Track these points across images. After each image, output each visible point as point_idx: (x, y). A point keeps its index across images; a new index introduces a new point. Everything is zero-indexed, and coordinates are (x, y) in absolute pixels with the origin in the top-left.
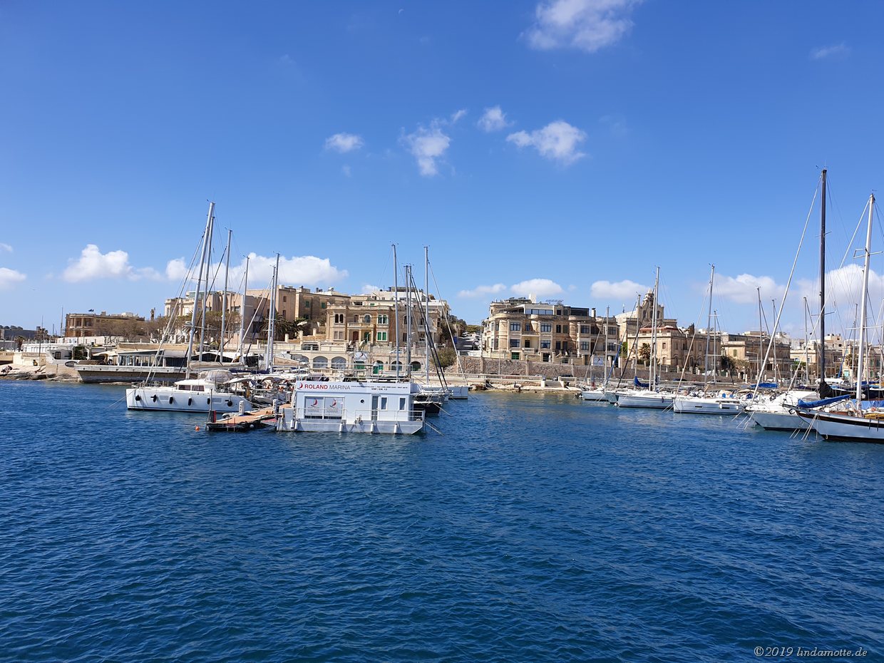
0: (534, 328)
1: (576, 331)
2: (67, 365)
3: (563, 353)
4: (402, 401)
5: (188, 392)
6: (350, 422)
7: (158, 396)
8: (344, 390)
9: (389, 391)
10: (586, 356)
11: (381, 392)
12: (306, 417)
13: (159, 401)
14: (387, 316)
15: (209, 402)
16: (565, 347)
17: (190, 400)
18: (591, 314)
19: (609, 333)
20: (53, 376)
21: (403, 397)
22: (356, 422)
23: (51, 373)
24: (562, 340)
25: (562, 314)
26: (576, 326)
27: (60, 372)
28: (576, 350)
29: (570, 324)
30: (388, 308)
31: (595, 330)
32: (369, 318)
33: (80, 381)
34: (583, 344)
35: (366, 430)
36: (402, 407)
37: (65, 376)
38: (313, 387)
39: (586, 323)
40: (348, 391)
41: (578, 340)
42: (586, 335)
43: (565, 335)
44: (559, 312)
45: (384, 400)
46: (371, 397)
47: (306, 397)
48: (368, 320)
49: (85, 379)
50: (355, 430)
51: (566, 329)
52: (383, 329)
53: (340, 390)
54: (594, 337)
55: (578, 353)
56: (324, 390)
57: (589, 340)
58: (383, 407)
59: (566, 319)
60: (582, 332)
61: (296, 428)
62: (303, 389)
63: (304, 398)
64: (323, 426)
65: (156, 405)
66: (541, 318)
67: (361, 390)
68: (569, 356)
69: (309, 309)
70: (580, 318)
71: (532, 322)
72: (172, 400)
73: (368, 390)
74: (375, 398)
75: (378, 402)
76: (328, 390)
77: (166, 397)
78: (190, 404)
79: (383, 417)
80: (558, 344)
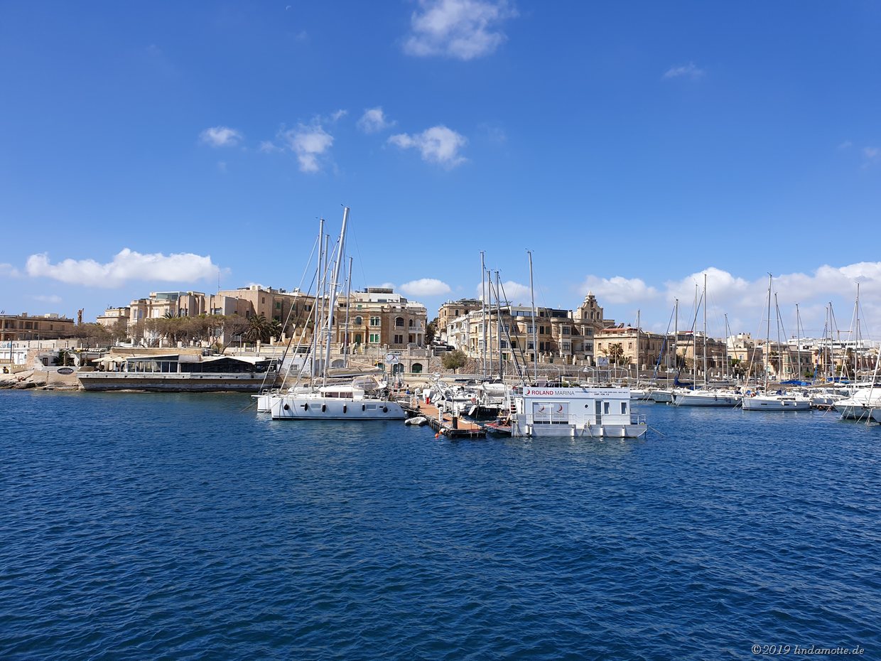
0: (521, 330)
1: (559, 332)
2: (60, 372)
3: (548, 354)
4: (624, 405)
5: (337, 399)
6: (580, 426)
7: (309, 404)
8: (570, 396)
9: (611, 396)
10: (568, 356)
11: (603, 397)
12: (535, 422)
13: (310, 411)
14: (380, 318)
15: (364, 409)
16: (548, 347)
17: (345, 408)
18: (569, 316)
19: (587, 334)
20: (41, 384)
21: (624, 401)
22: (585, 426)
23: (40, 381)
24: (545, 341)
25: (545, 316)
26: (558, 327)
27: (51, 380)
28: (558, 350)
29: (553, 325)
30: (380, 310)
31: (575, 332)
32: (361, 320)
33: (82, 389)
34: (565, 345)
35: (595, 434)
36: (623, 412)
37: (57, 384)
38: (540, 393)
39: (567, 324)
40: (572, 396)
41: (560, 341)
42: (567, 336)
43: (548, 336)
44: (542, 314)
45: (607, 405)
46: (594, 401)
47: (534, 403)
48: (359, 322)
49: (88, 386)
50: (585, 434)
51: (549, 329)
52: (376, 331)
53: (564, 396)
54: (575, 337)
55: (561, 353)
56: (550, 396)
57: (569, 341)
58: (606, 412)
59: (548, 321)
60: (564, 333)
61: (531, 433)
62: (530, 395)
63: (532, 404)
64: (555, 431)
65: (307, 414)
66: (527, 320)
67: (585, 395)
68: (553, 356)
69: (279, 310)
70: (562, 320)
71: (518, 323)
72: (324, 408)
73: (591, 395)
74: (598, 403)
75: (601, 407)
76: (554, 396)
77: (318, 406)
78: (345, 411)
79: (606, 421)
80: (541, 345)
